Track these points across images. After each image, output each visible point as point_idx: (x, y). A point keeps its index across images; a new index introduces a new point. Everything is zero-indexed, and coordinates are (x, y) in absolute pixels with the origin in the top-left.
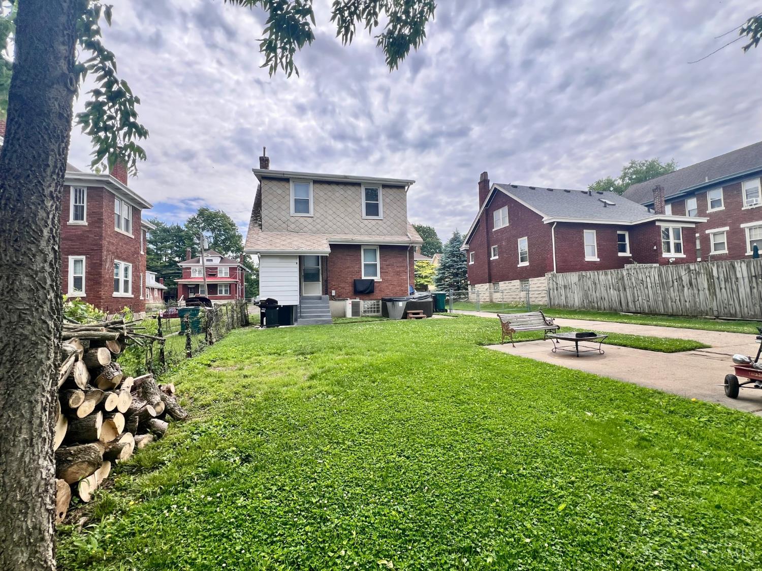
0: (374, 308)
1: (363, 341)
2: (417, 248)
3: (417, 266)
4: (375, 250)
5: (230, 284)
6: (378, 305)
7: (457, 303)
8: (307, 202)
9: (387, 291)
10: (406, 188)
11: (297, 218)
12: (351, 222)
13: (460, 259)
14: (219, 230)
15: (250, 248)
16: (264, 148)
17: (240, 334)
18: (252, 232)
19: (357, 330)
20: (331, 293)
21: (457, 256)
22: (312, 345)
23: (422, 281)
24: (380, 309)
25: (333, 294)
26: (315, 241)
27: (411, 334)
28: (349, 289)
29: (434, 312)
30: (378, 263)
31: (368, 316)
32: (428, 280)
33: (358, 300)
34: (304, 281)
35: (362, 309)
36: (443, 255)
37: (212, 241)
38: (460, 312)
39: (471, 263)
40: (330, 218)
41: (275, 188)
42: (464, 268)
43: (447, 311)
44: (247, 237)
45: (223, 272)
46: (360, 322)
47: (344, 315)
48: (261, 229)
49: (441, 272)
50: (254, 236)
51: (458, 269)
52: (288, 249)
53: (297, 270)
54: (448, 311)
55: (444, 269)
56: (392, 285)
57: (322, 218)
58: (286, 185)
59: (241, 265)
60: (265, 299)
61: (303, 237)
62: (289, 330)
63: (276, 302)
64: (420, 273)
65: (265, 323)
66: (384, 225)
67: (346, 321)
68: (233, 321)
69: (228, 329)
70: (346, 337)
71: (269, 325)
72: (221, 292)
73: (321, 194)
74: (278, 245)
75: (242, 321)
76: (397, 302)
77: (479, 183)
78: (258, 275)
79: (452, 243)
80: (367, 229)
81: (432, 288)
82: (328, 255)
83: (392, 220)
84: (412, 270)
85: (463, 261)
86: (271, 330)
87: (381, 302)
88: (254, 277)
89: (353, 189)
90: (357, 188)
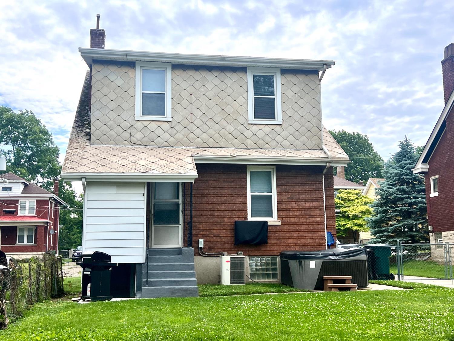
0: (268, 269)
1: (249, 327)
2: (339, 170)
3: (339, 198)
4: (269, 174)
5: (36, 226)
6: (274, 264)
7: (410, 263)
8: (161, 97)
9: (290, 242)
10: (320, 73)
11: (146, 123)
12: (230, 128)
13: (414, 187)
14: (24, 141)
15: (71, 171)
16: (98, 17)
17: (48, 311)
18: (75, 145)
19: (240, 308)
20: (198, 243)
21: (409, 183)
22: (163, 332)
23: (349, 224)
24: (278, 272)
25: (201, 245)
26: (173, 159)
27: (332, 318)
28: (226, 236)
29: (370, 279)
30: (274, 193)
31: (257, 284)
32: (359, 222)
33: (241, 256)
34: (155, 224)
35: (247, 271)
36: (383, 180)
37: (12, 158)
38: (416, 280)
39: (434, 194)
40: (198, 122)
41: (112, 77)
42: (421, 202)
43: (392, 278)
44: (67, 153)
45: (27, 207)
46: (244, 293)
47: (218, 281)
48: (89, 140)
49: (380, 209)
50: (79, 151)
51: (411, 205)
52: (130, 171)
53: (144, 205)
54: (396, 277)
55: (385, 204)
56: (297, 230)
57: (186, 122)
58: (129, 72)
59: (55, 197)
60: (91, 252)
61: (154, 153)
62: (128, 306)
63: (109, 258)
64: (345, 210)
65: (89, 293)
66: (284, 133)
67: (221, 292)
68: (38, 289)
69: (30, 303)
70: (222, 319)
71: (95, 297)
72: (22, 240)
73: (185, 85)
74: (115, 166)
75: (52, 289)
76: (307, 261)
77: (443, 63)
78: (81, 214)
79: (398, 161)
80: (257, 139)
81: (366, 235)
82: (193, 181)
83: (297, 125)
84: (331, 206)
85: (419, 192)
86: (98, 305)
87: (278, 260)
88: (74, 216)
89: (235, 76)
90: (241, 75)
